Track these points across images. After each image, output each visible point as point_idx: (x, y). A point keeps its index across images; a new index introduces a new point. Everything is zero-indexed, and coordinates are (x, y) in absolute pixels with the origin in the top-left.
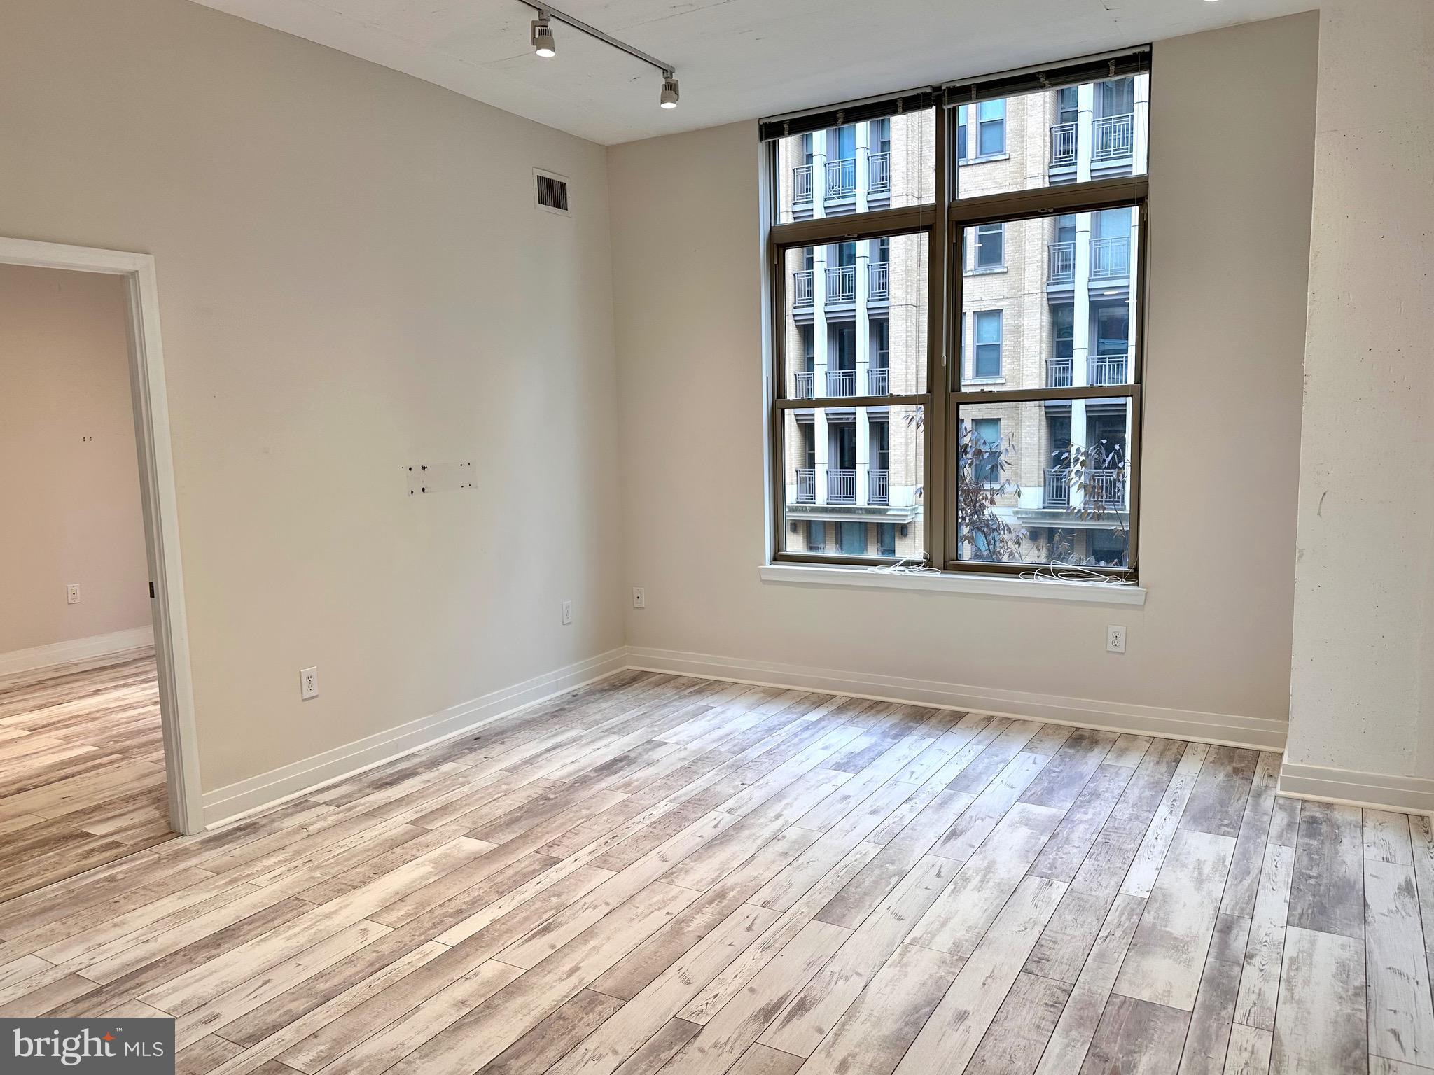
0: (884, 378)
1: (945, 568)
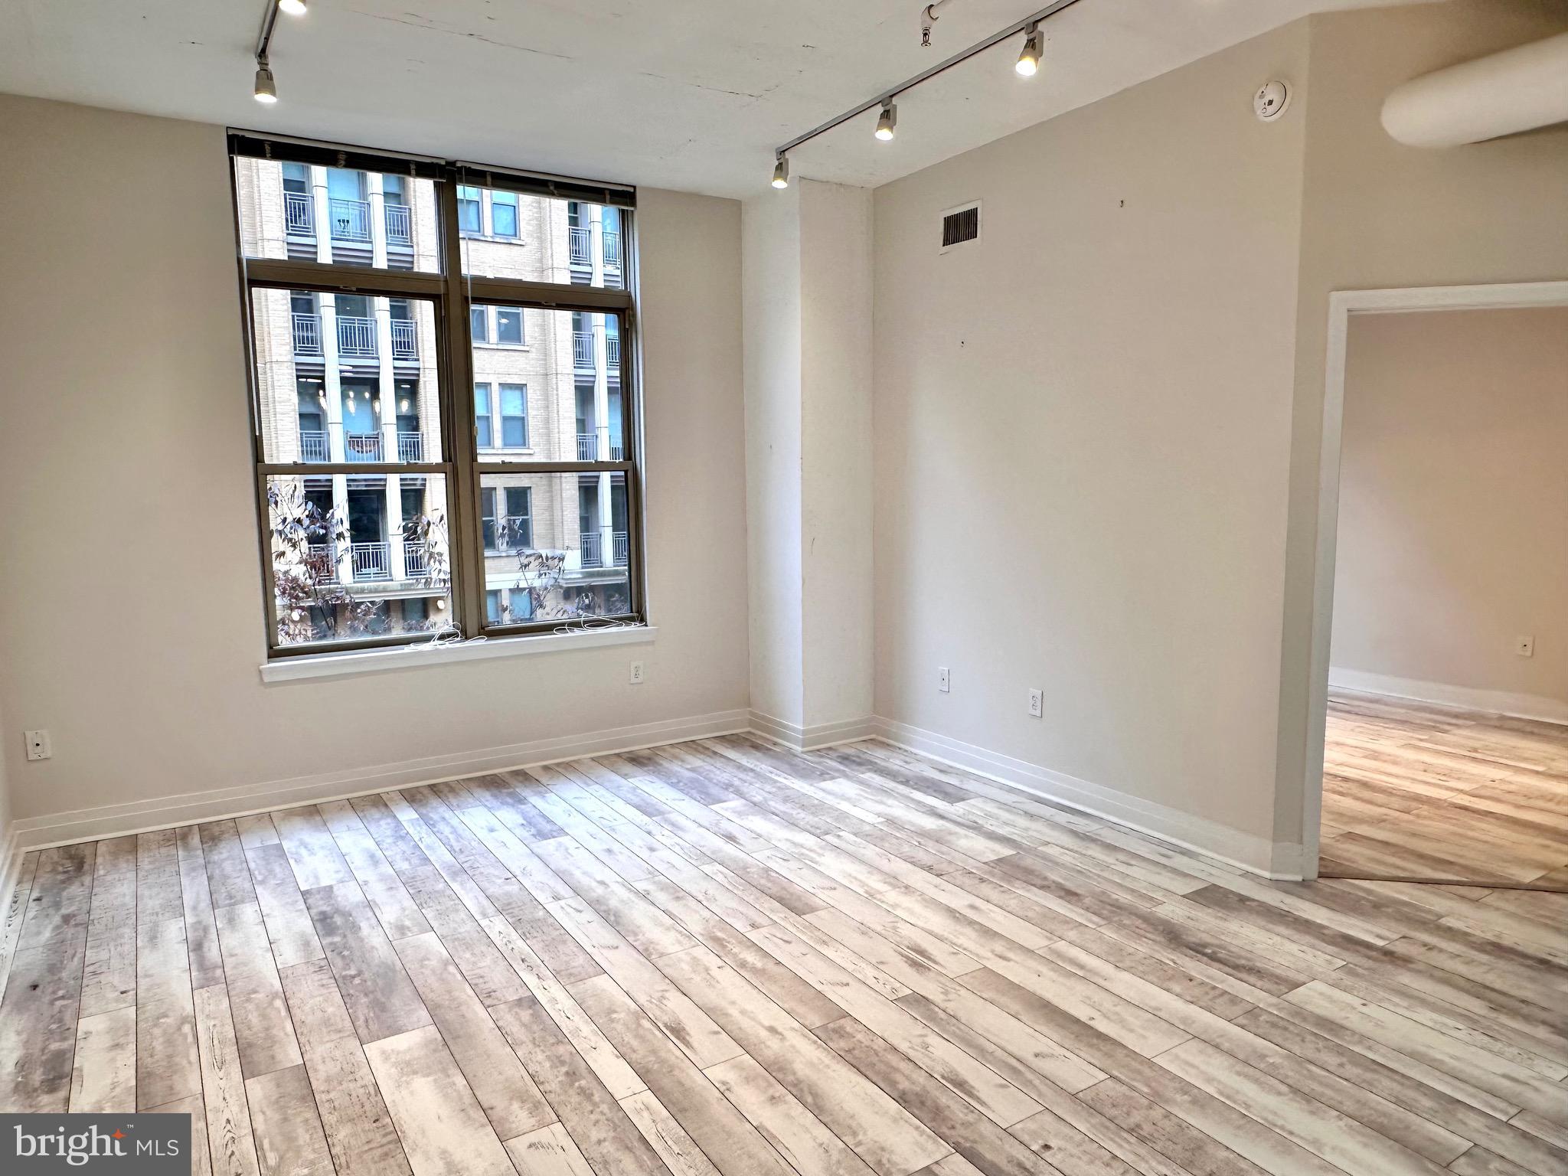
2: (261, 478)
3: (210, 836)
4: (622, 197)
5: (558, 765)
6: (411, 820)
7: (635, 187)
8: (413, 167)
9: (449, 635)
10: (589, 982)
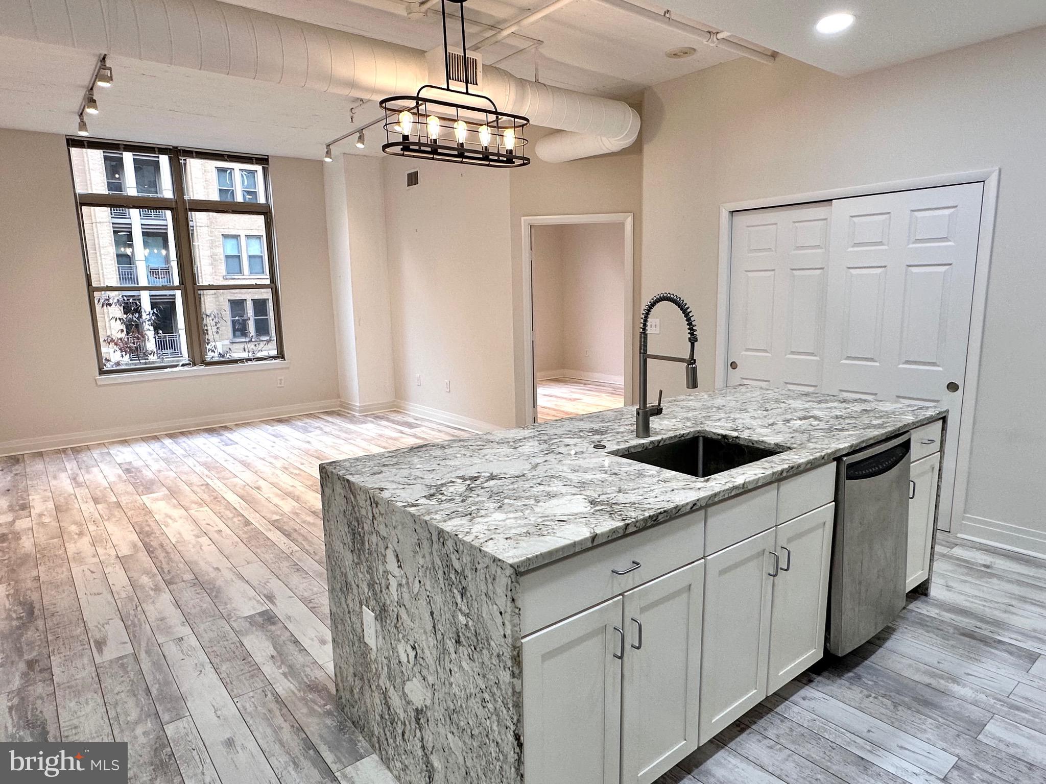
2: (91, 293)
3: (76, 451)
4: (263, 160)
5: (243, 424)
6: (169, 443)
7: (268, 156)
8: (157, 150)
9: (187, 364)
10: (231, 480)
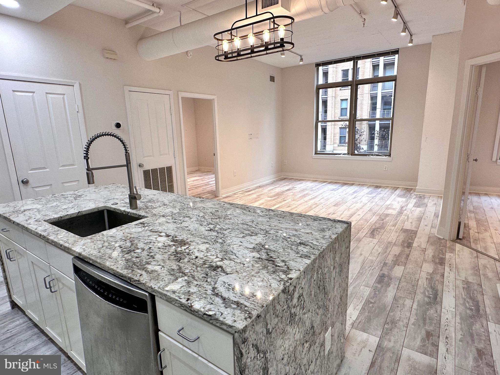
0: (326, 116)
1: (352, 155)
